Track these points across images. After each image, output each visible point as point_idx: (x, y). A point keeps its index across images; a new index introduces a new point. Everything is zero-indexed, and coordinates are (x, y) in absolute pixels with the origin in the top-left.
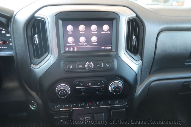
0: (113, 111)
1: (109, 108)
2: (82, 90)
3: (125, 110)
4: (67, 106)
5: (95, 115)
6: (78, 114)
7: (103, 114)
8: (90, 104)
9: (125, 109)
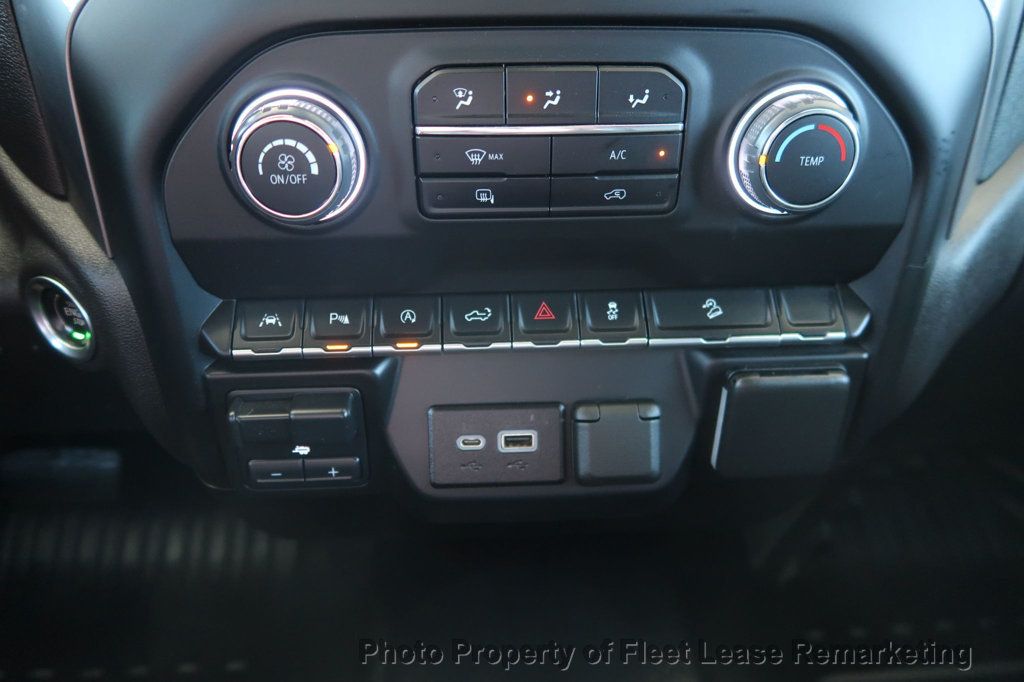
0: (739, 384)
1: (705, 361)
2: (476, 159)
3: (844, 379)
4: (346, 320)
5: (580, 414)
6: (437, 407)
7: (655, 411)
8: (544, 312)
9: (849, 373)
